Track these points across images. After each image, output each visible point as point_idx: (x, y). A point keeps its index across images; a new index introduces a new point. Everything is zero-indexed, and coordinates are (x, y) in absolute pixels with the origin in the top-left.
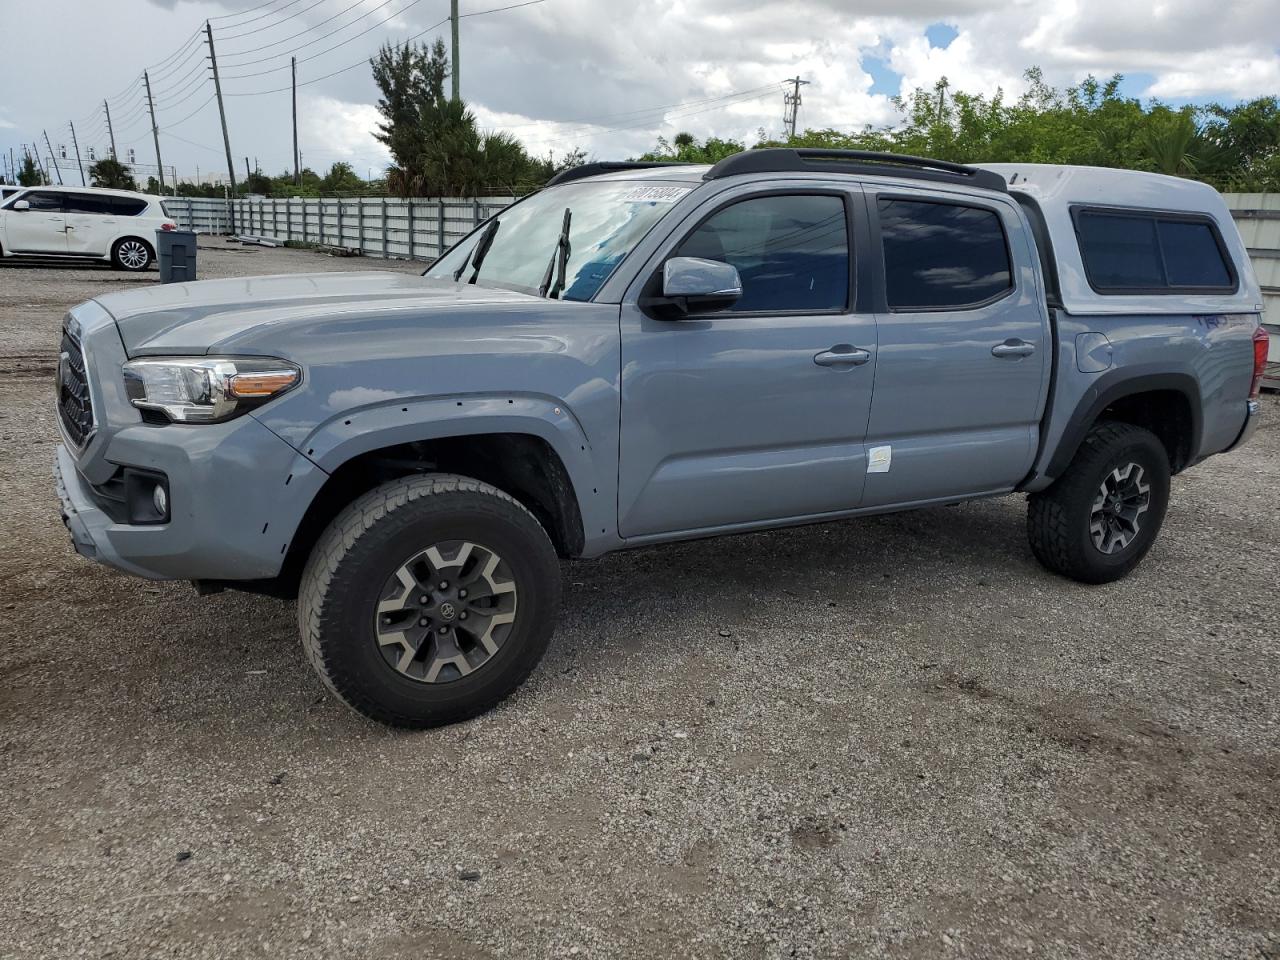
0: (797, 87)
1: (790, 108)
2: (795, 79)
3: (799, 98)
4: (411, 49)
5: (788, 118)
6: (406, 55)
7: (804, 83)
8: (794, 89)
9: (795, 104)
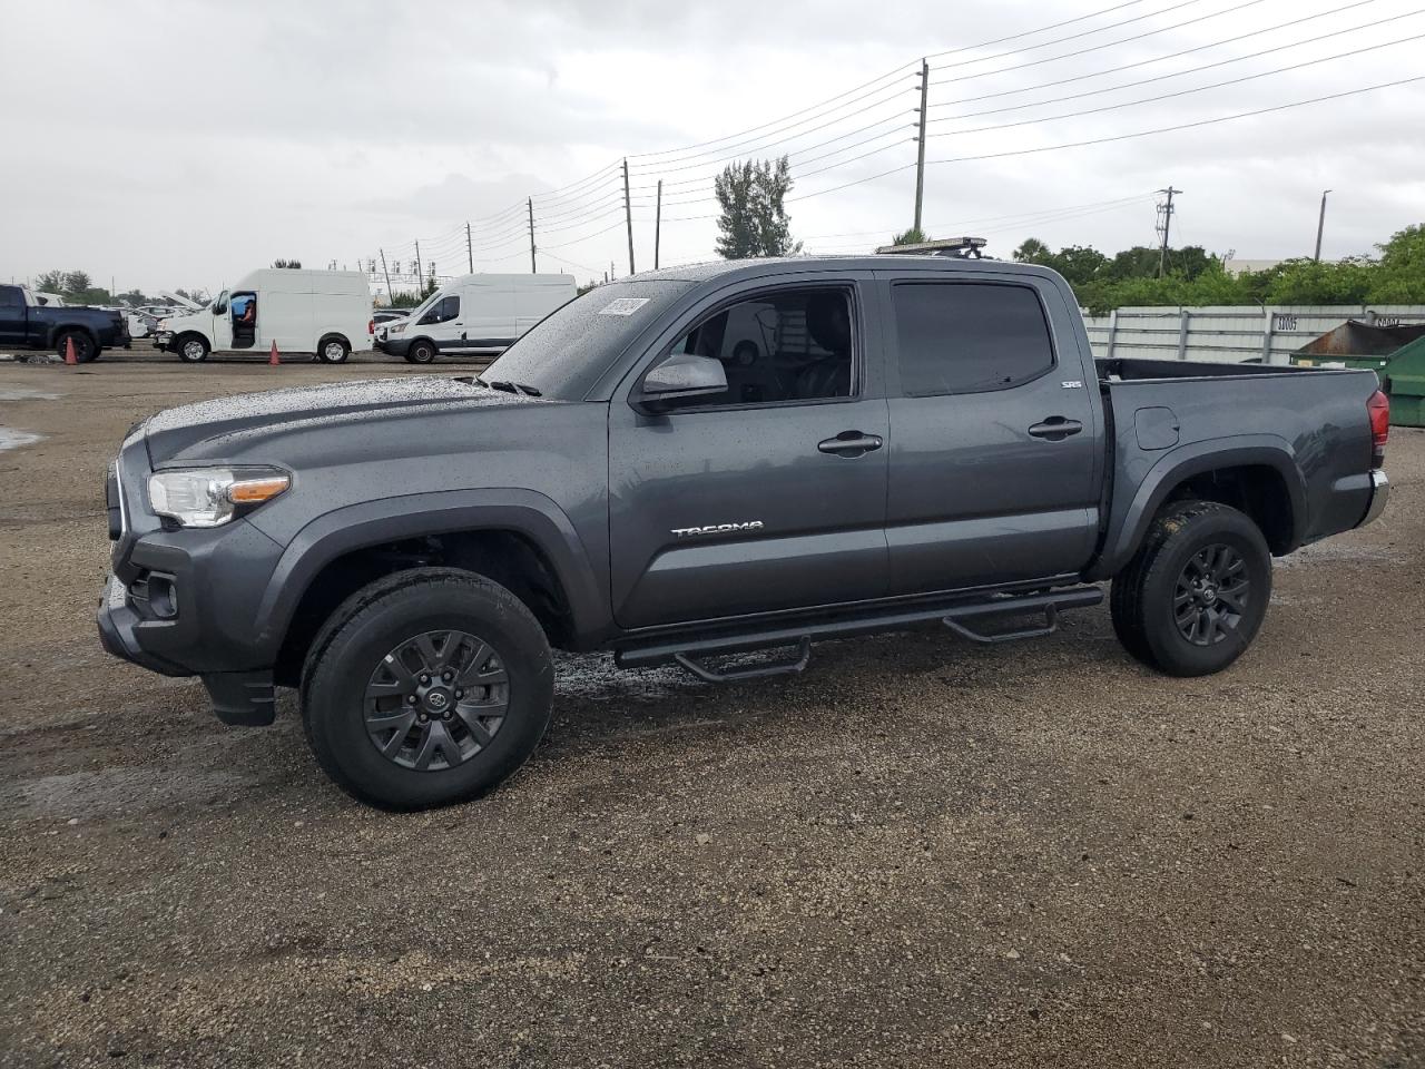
0: (1170, 197)
1: (1163, 217)
2: (1167, 189)
3: (1172, 206)
4: (754, 164)
5: (1160, 225)
6: (747, 170)
7: (1177, 192)
8: (1167, 199)
9: (1168, 212)
